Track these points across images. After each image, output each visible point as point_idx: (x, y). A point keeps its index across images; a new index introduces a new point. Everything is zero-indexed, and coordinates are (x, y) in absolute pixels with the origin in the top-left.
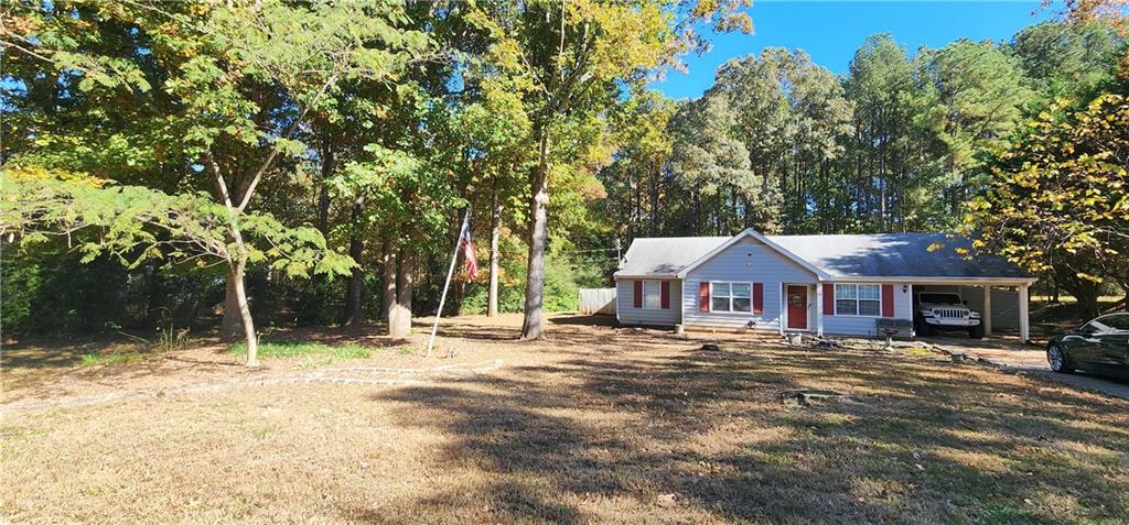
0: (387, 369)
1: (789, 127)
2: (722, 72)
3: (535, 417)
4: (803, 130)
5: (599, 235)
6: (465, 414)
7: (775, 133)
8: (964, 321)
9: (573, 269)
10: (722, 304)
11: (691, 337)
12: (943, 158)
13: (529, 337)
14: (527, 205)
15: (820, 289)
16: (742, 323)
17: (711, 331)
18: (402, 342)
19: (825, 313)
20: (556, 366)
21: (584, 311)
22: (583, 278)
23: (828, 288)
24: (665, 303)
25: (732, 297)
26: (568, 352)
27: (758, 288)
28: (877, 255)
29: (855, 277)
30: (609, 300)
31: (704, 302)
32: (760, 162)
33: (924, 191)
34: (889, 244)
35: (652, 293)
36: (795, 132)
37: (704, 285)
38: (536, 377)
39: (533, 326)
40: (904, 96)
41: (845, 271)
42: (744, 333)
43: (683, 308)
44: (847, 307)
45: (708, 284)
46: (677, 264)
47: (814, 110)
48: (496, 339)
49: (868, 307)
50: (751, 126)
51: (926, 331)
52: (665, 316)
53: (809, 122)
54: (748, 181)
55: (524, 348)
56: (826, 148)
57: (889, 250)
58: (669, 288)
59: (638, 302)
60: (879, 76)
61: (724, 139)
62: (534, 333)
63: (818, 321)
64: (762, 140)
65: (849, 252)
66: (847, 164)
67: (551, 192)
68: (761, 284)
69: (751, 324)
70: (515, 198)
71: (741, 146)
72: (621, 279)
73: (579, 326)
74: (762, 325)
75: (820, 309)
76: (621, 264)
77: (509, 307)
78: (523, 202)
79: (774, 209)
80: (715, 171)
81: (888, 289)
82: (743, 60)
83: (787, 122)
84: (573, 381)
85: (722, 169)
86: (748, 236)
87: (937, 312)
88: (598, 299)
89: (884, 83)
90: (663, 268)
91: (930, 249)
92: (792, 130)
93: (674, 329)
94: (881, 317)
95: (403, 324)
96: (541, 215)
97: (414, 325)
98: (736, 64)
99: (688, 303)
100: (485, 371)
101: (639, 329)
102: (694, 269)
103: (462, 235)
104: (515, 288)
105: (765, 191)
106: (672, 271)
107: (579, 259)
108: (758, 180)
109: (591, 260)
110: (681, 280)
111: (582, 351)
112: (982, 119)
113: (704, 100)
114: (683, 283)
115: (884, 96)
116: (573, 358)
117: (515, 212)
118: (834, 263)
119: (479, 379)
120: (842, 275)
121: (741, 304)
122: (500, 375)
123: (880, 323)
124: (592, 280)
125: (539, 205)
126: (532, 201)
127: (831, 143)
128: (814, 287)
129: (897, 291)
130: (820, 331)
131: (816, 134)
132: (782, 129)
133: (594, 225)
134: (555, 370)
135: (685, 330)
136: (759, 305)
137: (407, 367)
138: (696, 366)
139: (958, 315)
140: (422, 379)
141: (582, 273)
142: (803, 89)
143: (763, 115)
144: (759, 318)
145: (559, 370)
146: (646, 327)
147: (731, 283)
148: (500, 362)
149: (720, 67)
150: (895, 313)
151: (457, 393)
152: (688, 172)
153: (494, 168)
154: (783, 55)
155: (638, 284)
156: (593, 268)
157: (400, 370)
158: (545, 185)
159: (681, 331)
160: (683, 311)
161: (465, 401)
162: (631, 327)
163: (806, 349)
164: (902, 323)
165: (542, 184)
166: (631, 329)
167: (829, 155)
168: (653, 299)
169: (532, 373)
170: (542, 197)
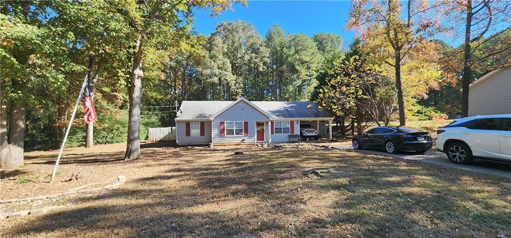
0: (14, 200)
1: (246, 56)
2: (219, 26)
3: (190, 217)
4: (251, 58)
5: (155, 100)
6: (128, 229)
7: (240, 58)
8: (314, 134)
9: (142, 118)
10: (230, 132)
11: (218, 149)
12: (296, 75)
13: (132, 158)
14: (128, 76)
15: (270, 124)
16: (238, 140)
17: (226, 145)
18: (16, 173)
19: (271, 134)
20: (165, 174)
21: (152, 140)
22: (147, 122)
23: (272, 123)
24: (202, 133)
25: (235, 128)
26: (164, 165)
27: (246, 124)
28: (287, 109)
29: (281, 118)
30: (166, 133)
31: (222, 131)
32: (235, 69)
33: (291, 87)
34: (290, 105)
35: (196, 128)
36: (248, 58)
37: (222, 123)
38: (161, 185)
39: (134, 151)
40: (285, 50)
41: (277, 116)
42: (240, 145)
43: (212, 135)
44: (279, 131)
45: (224, 123)
46: (208, 114)
47: (256, 51)
48: (104, 161)
49: (286, 130)
50: (231, 54)
51: (304, 138)
52: (203, 139)
53: (254, 55)
54: (230, 77)
55: (131, 165)
56: (260, 66)
57: (290, 107)
58: (205, 125)
59: (188, 133)
60: (277, 41)
61: (221, 57)
62: (135, 155)
63: (269, 137)
64: (235, 60)
65: (277, 108)
66: (267, 74)
67: (143, 69)
68: (247, 122)
69: (243, 140)
70: (120, 71)
71: (228, 61)
72: (179, 122)
73: (154, 148)
74: (248, 141)
75: (270, 132)
76: (178, 114)
77: (100, 140)
78: (125, 74)
79: (240, 91)
80: (217, 71)
81: (292, 123)
82: (229, 23)
83: (245, 54)
84: (190, 183)
85: (220, 71)
86: (242, 100)
87: (306, 131)
88: (159, 133)
89: (278, 44)
90: (201, 115)
91: (308, 107)
92: (247, 57)
93: (208, 145)
94: (290, 134)
95: (15, 159)
96: (138, 83)
97: (26, 158)
98: (225, 24)
99: (215, 132)
100: (116, 186)
101: (190, 147)
102: (217, 116)
103: (82, 90)
104: (104, 129)
105: (237, 83)
106: (206, 117)
107: (146, 112)
108: (234, 77)
109: (151, 113)
110: (211, 121)
111: (172, 163)
112: (307, 62)
113: (211, 38)
114: (212, 123)
115: (279, 49)
116: (171, 167)
117: (119, 80)
118: (273, 112)
119: (115, 194)
120: (277, 118)
121: (239, 132)
122: (131, 187)
123: (290, 136)
124: (153, 123)
125: (136, 77)
126: (132, 74)
127: (261, 65)
128: (267, 123)
129: (295, 123)
130: (270, 141)
131: (256, 60)
132: (243, 57)
133: (154, 94)
134: (168, 178)
135: (214, 146)
136: (246, 131)
137: (35, 195)
138: (244, 164)
139: (312, 132)
140: (58, 203)
141: (146, 120)
142: (251, 41)
143: (236, 49)
144: (247, 138)
145: (172, 177)
146: (193, 146)
147: (234, 122)
148: (123, 178)
149: (218, 24)
150: (295, 132)
151: (105, 210)
152: (205, 71)
153: (107, 47)
154: (244, 24)
155: (188, 124)
156: (153, 117)
157: (29, 199)
158: (141, 65)
159: (212, 147)
160: (212, 136)
161: (119, 216)
162: (185, 146)
163: (270, 149)
164: (296, 136)
165: (139, 64)
166: (185, 148)
167: (261, 69)
168: (195, 131)
169: (154, 182)
170: (138, 72)
